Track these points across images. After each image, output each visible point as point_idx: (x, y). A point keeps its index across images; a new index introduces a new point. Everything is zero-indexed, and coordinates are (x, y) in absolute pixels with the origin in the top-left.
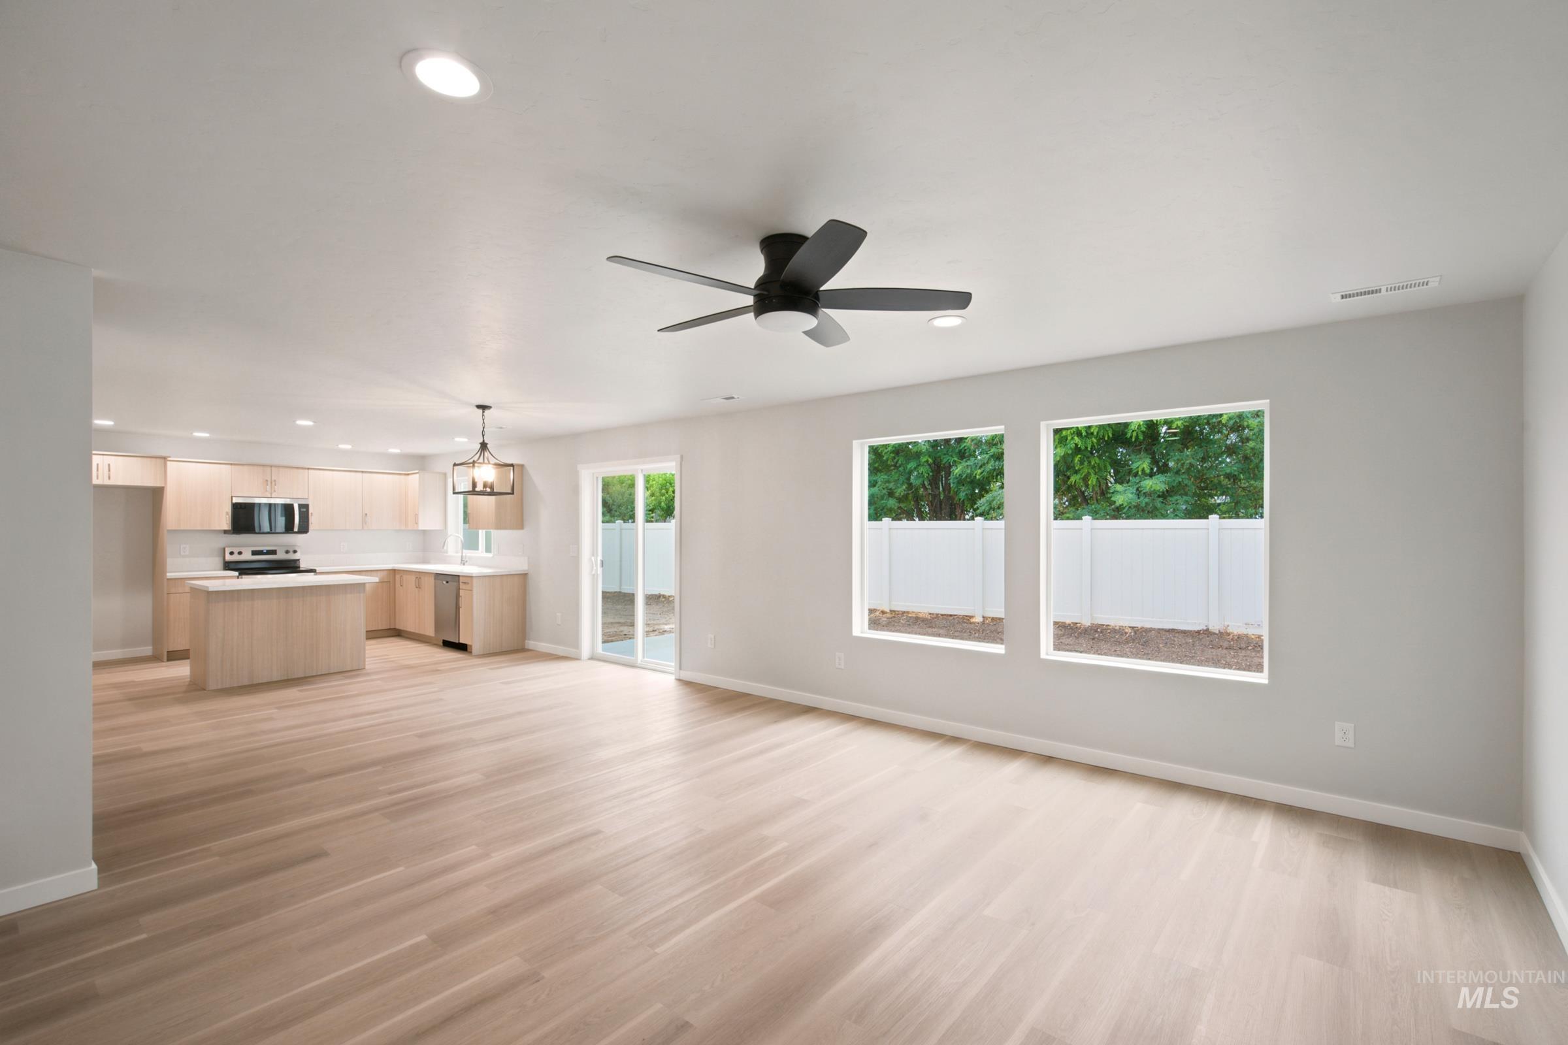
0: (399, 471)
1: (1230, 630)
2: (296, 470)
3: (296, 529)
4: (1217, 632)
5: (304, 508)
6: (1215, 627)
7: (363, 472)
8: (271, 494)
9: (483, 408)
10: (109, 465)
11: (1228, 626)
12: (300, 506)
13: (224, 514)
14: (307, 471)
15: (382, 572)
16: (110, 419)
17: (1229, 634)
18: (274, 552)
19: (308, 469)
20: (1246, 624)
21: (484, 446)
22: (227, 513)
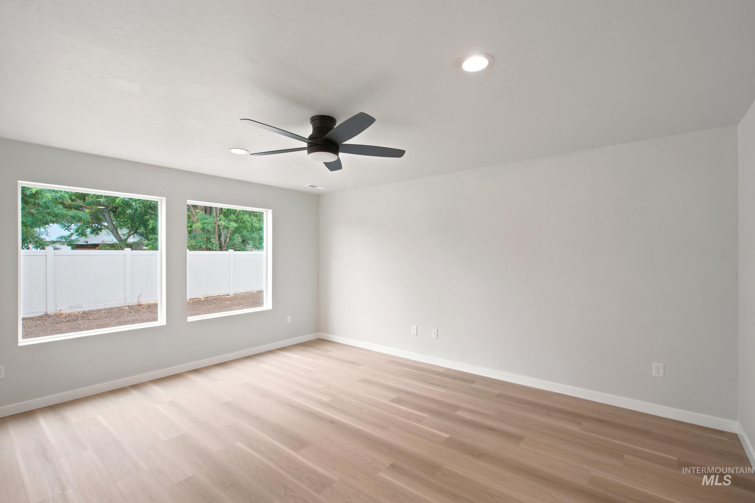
1: (62, 312)
4: (53, 314)
6: (51, 311)
11: (61, 310)
17: (61, 315)
20: (70, 307)
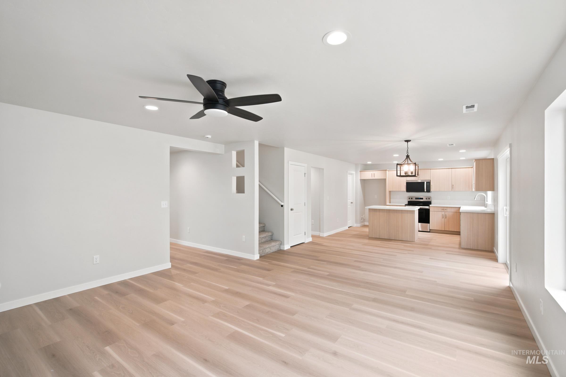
0: (466, 166)
2: (426, 170)
3: (425, 191)
5: (429, 183)
7: (452, 168)
8: (418, 179)
9: (407, 141)
10: (374, 174)
12: (427, 183)
13: (404, 186)
14: (430, 170)
15: (456, 208)
16: (370, 162)
18: (422, 199)
19: (430, 169)
21: (408, 157)
22: (405, 186)
